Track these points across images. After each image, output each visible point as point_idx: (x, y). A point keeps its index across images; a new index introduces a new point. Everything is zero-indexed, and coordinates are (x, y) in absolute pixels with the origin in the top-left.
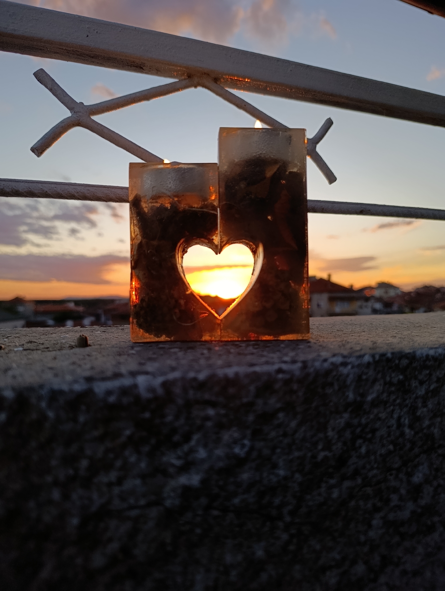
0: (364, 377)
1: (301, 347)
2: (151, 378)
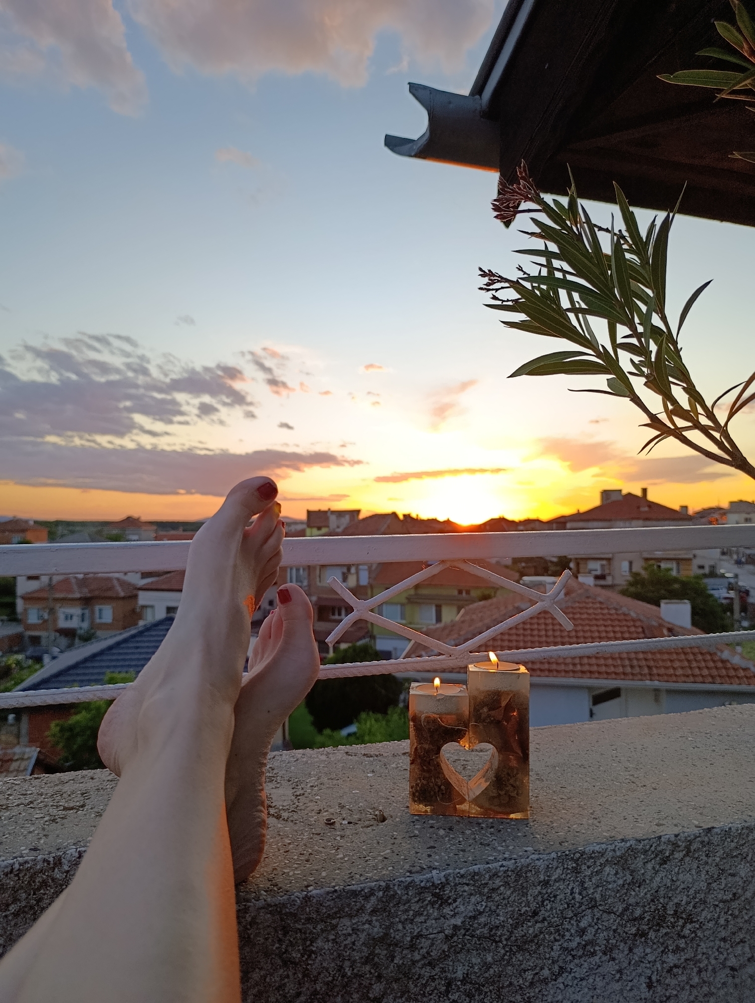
0: (550, 866)
1: (519, 834)
2: (438, 872)
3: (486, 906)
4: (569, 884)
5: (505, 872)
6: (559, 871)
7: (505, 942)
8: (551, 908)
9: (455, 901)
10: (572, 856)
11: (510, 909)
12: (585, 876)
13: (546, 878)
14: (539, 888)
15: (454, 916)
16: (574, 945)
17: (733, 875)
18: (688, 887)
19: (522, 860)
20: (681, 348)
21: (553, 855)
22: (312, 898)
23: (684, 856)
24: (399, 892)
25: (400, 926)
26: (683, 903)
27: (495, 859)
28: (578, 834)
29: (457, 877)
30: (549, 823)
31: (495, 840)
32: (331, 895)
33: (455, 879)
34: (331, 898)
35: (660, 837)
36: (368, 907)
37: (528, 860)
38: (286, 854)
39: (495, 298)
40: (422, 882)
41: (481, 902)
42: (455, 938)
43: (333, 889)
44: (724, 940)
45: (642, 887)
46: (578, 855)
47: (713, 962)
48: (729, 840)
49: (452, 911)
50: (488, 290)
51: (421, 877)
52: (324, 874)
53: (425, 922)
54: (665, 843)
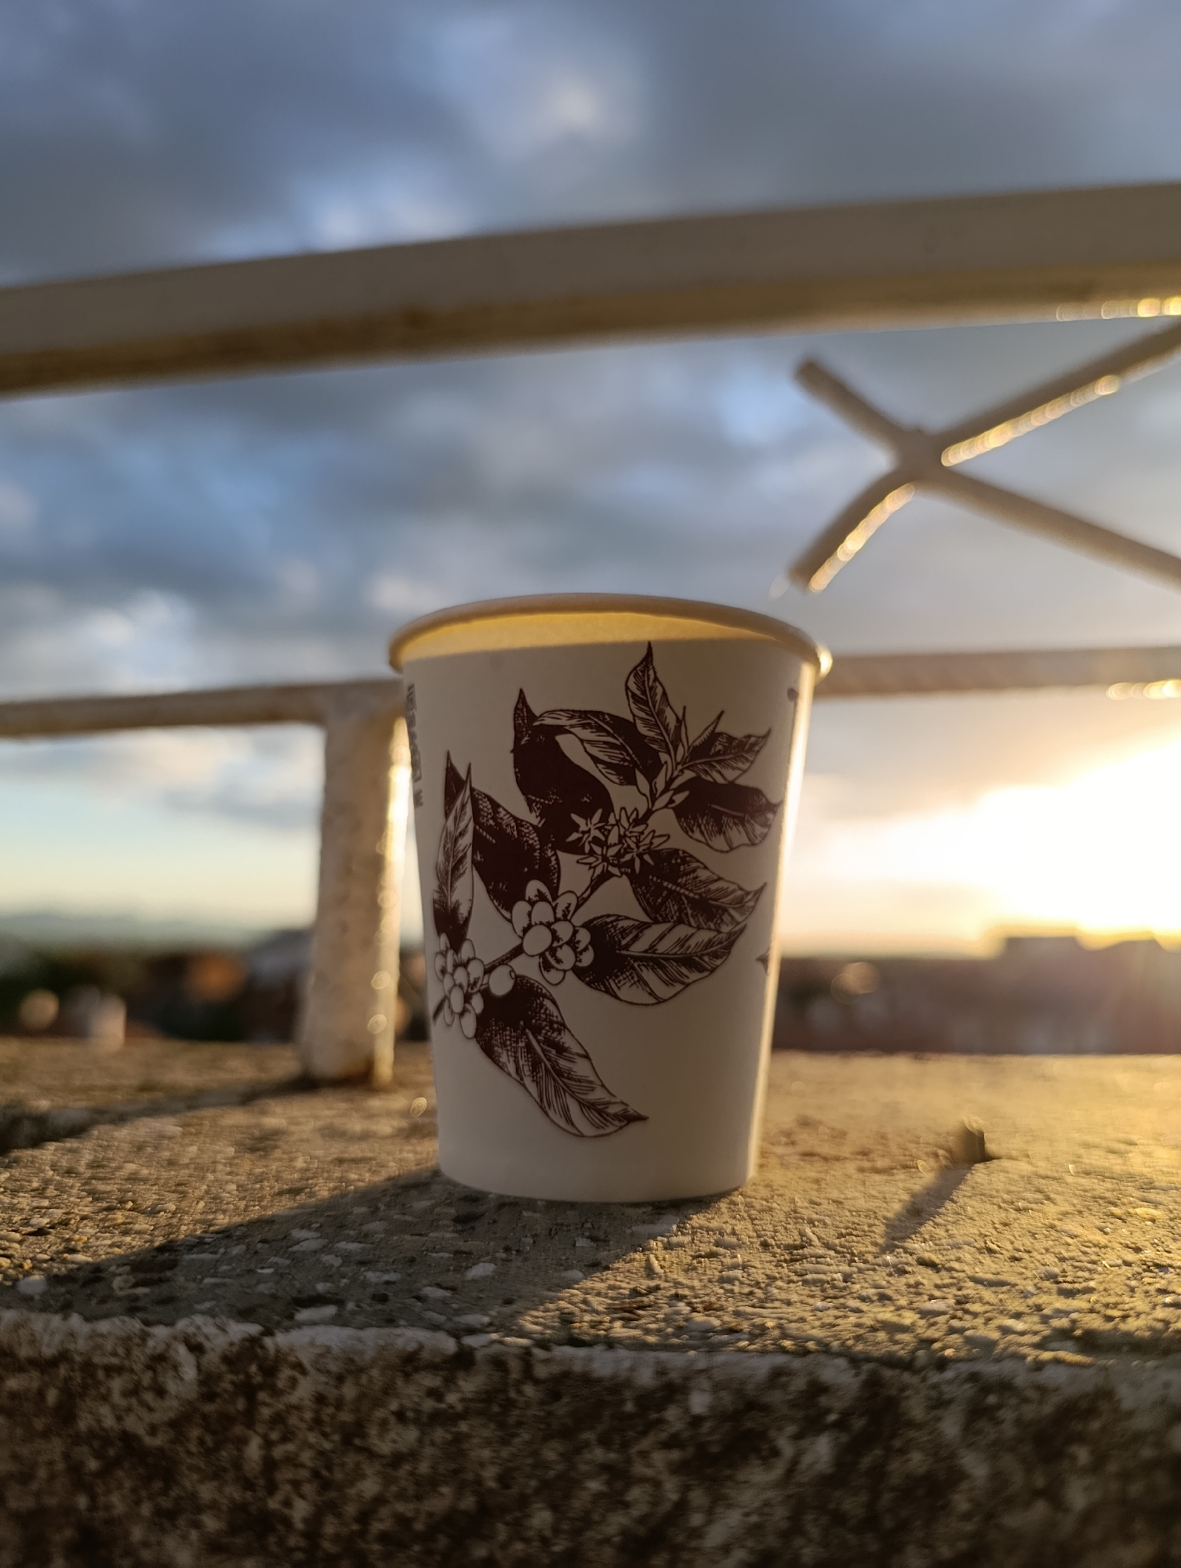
22: (286, 1373)
32: (430, 1381)
34: (429, 1405)
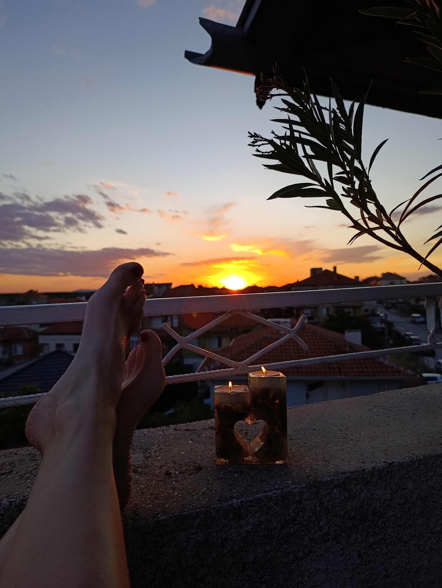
0: (302, 491)
1: (283, 473)
2: (236, 500)
3: (265, 518)
4: (313, 501)
5: (276, 497)
6: (307, 494)
7: (277, 538)
8: (303, 516)
9: (247, 516)
10: (315, 484)
11: (279, 519)
12: (322, 496)
13: (300, 499)
14: (296, 505)
15: (247, 525)
16: (317, 536)
17: (405, 489)
18: (380, 497)
19: (286, 489)
20: (371, 180)
21: (304, 485)
22: (160, 522)
23: (378, 480)
24: (213, 514)
25: (215, 535)
26: (378, 507)
27: (270, 489)
28: (317, 471)
29: (248, 502)
30: (299, 465)
31: (269, 478)
32: (172, 519)
33: (247, 504)
34: (172, 521)
35: (364, 470)
36: (195, 524)
37: (289, 489)
38: (142, 495)
39: (258, 151)
40: (227, 506)
41: (263, 516)
42: (248, 538)
43: (173, 515)
44: (400, 526)
45: (355, 500)
46: (318, 484)
47: (395, 539)
48: (402, 469)
49: (245, 522)
50: (254, 146)
51: (227, 504)
52: (167, 506)
53: (230, 530)
54: (367, 473)
